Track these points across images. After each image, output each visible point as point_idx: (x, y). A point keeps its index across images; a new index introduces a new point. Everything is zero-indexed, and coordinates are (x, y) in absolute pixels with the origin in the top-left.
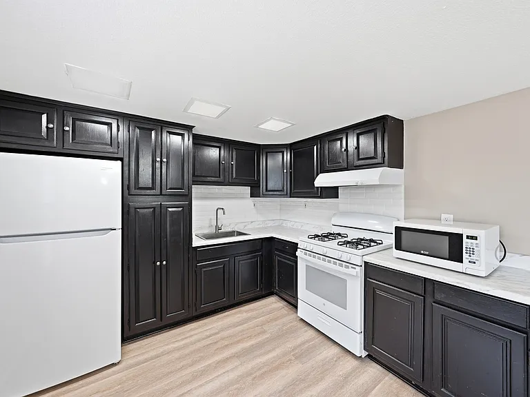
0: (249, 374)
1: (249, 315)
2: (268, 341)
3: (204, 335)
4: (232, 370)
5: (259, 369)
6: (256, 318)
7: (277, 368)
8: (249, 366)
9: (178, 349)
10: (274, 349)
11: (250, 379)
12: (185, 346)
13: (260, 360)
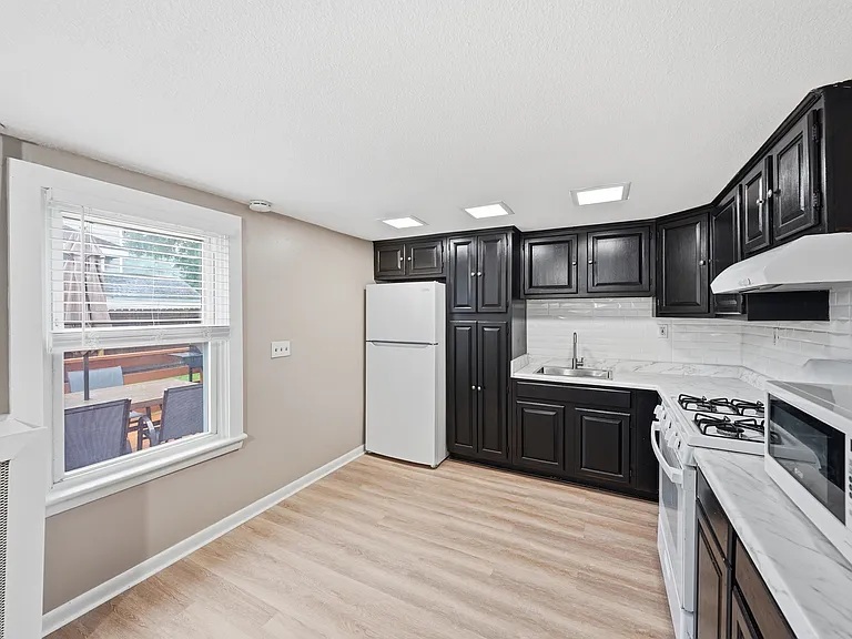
0: (506, 544)
1: (589, 503)
2: (569, 540)
3: (509, 489)
4: (496, 530)
5: (522, 550)
6: (591, 511)
7: (542, 565)
8: (515, 540)
9: (477, 485)
10: (564, 550)
11: (500, 548)
12: (484, 487)
13: (532, 544)
